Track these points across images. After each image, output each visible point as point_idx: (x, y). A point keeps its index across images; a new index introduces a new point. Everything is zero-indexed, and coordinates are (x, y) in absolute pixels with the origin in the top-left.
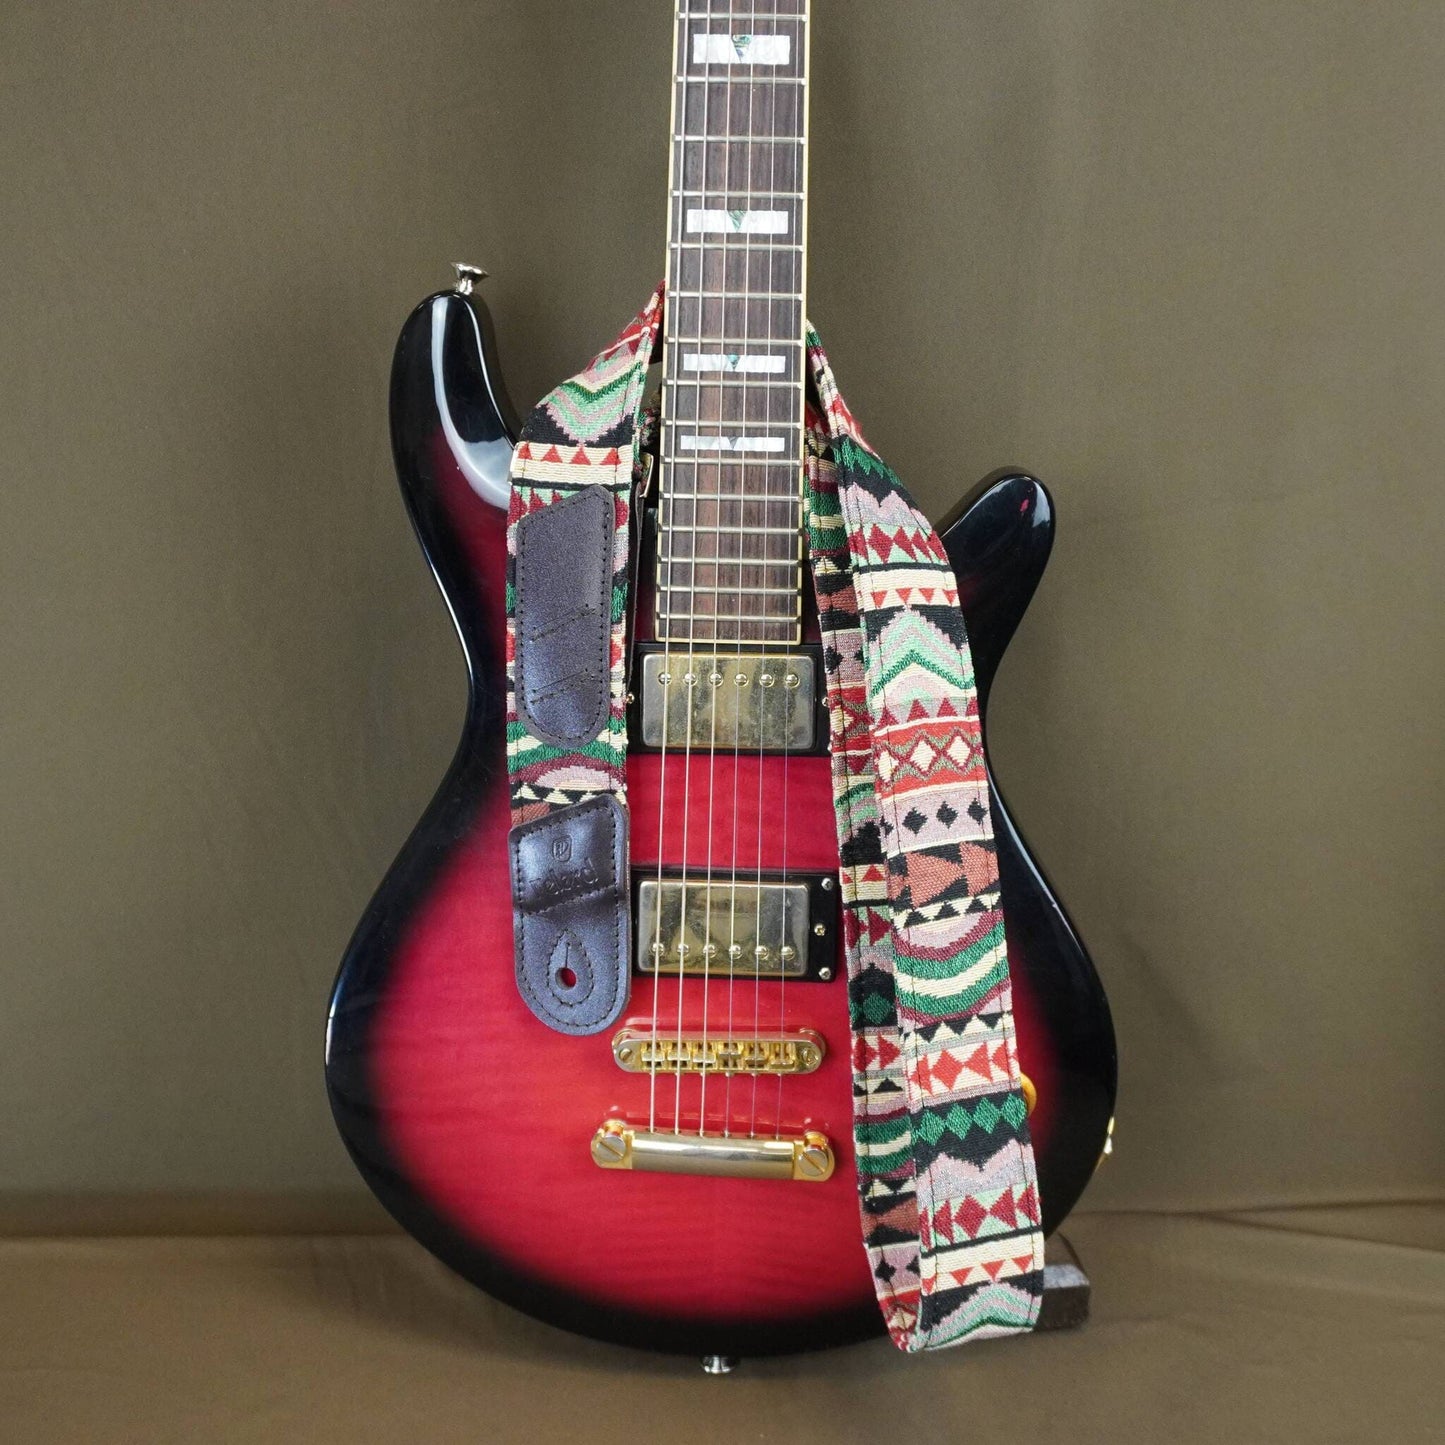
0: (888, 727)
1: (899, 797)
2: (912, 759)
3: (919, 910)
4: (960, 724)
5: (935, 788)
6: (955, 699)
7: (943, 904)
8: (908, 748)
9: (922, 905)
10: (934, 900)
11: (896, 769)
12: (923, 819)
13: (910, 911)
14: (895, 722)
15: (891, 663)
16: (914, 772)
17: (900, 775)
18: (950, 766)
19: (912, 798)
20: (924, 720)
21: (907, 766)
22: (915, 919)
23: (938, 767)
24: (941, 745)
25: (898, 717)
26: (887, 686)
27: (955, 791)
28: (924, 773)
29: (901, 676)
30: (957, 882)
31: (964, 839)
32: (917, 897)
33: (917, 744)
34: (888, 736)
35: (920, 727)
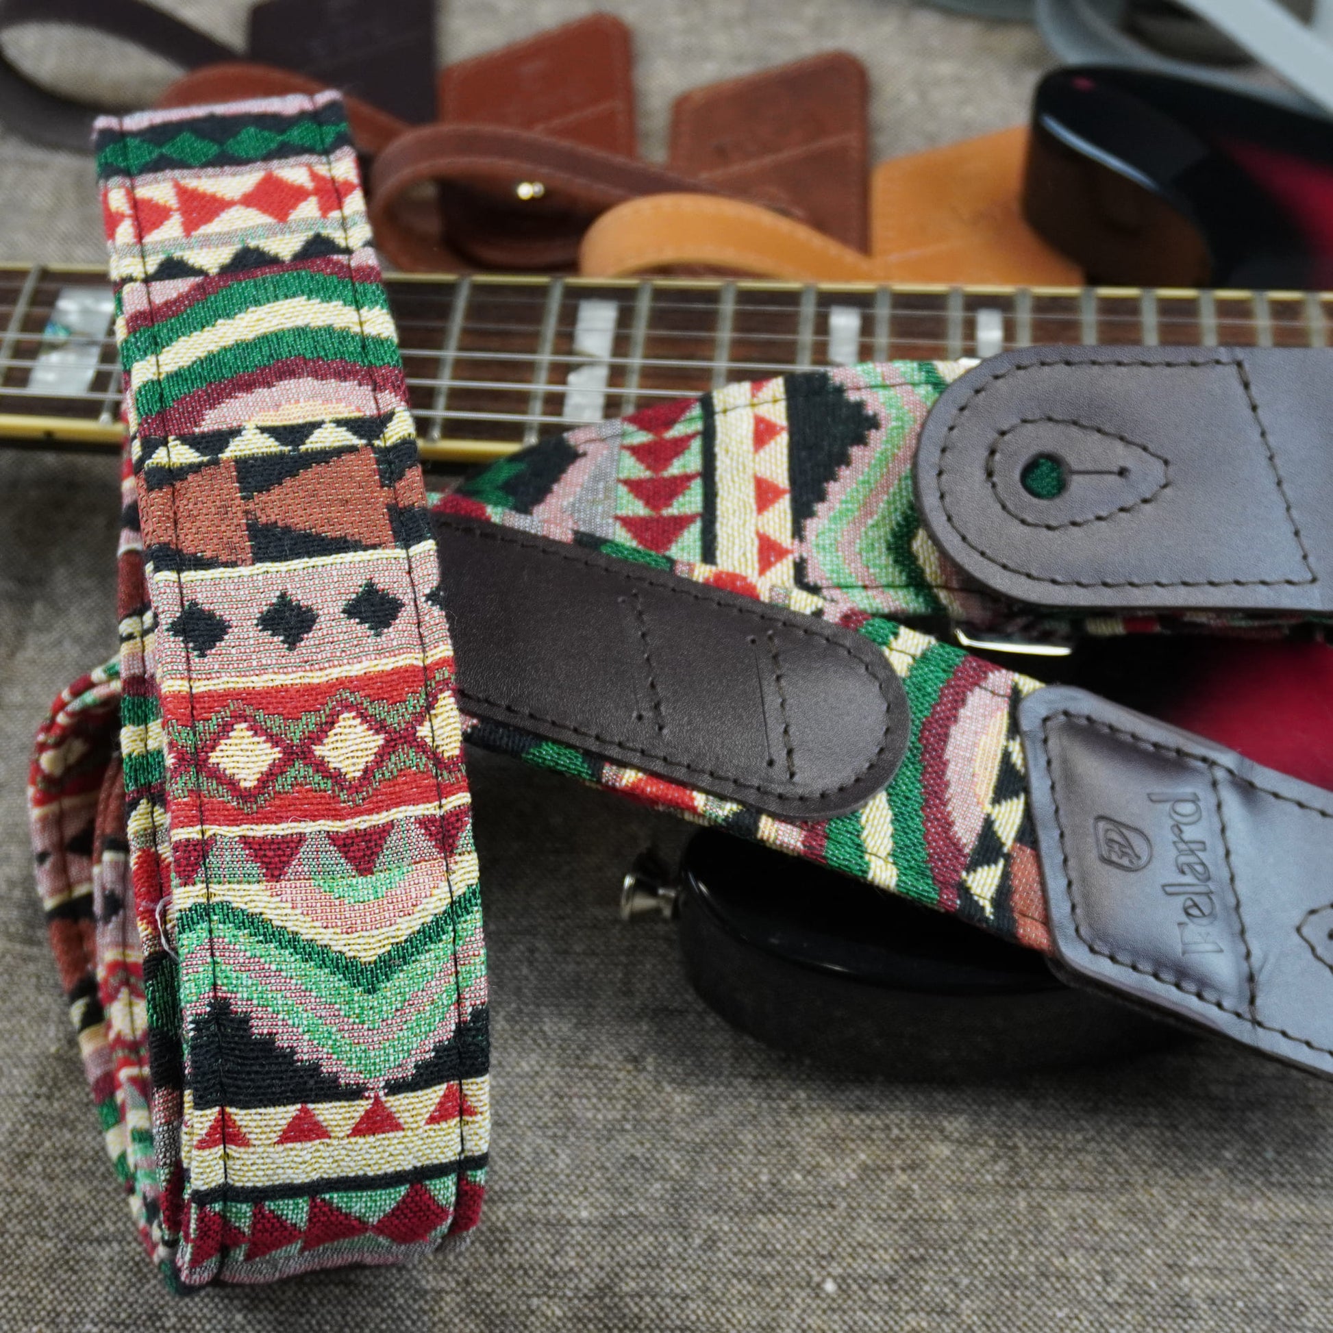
0: (438, 813)
1: (413, 659)
2: (380, 740)
3: (361, 442)
4: (234, 819)
5: (317, 678)
6: (247, 879)
7: (303, 448)
8: (392, 764)
9: (352, 449)
10: (324, 456)
11: (420, 718)
12: (352, 611)
13: (377, 443)
14: (424, 822)
15: (433, 958)
16: (378, 710)
17: (415, 702)
18: (275, 724)
19: (380, 652)
20: (340, 826)
21: (393, 720)
22: (369, 427)
23: (310, 721)
24: (299, 769)
25: (417, 833)
26: (444, 905)
27: (263, 669)
28: (349, 707)
29: (406, 927)
30: (264, 487)
31: (245, 571)
32: (365, 467)
33: (367, 772)
34: (441, 792)
35: (356, 812)
